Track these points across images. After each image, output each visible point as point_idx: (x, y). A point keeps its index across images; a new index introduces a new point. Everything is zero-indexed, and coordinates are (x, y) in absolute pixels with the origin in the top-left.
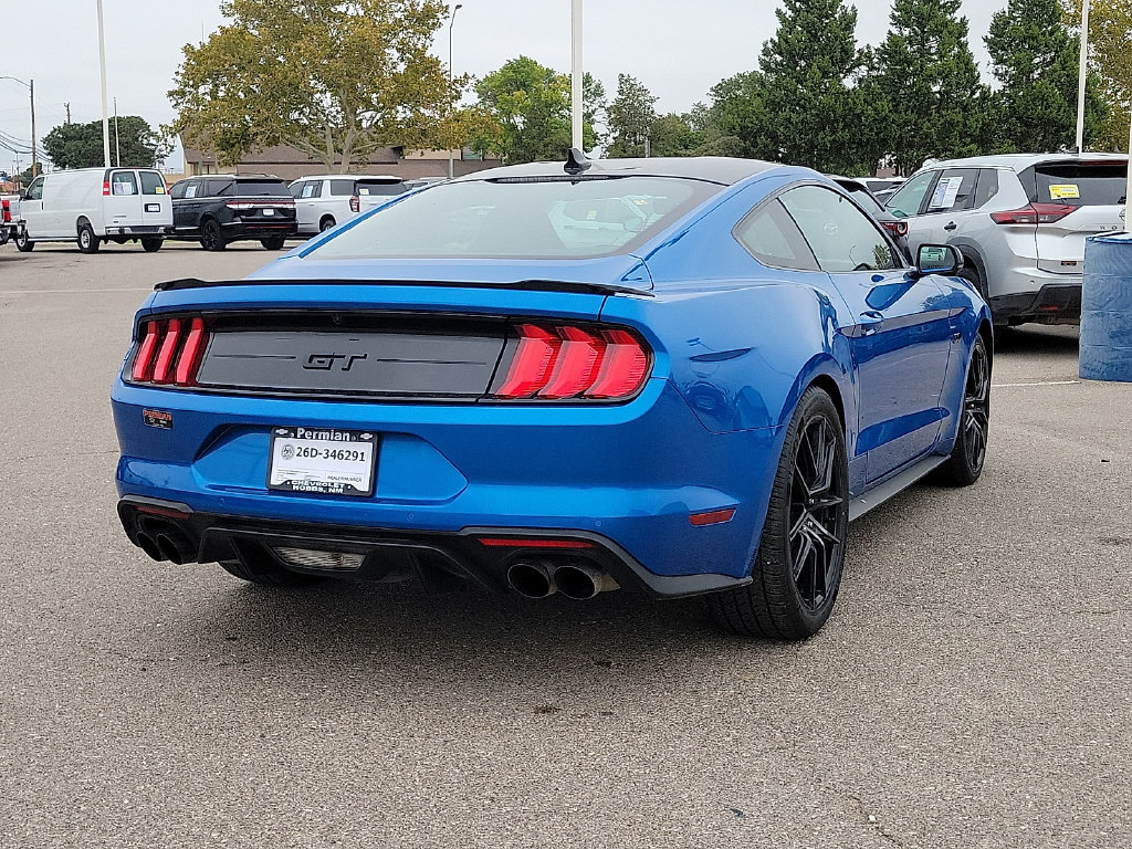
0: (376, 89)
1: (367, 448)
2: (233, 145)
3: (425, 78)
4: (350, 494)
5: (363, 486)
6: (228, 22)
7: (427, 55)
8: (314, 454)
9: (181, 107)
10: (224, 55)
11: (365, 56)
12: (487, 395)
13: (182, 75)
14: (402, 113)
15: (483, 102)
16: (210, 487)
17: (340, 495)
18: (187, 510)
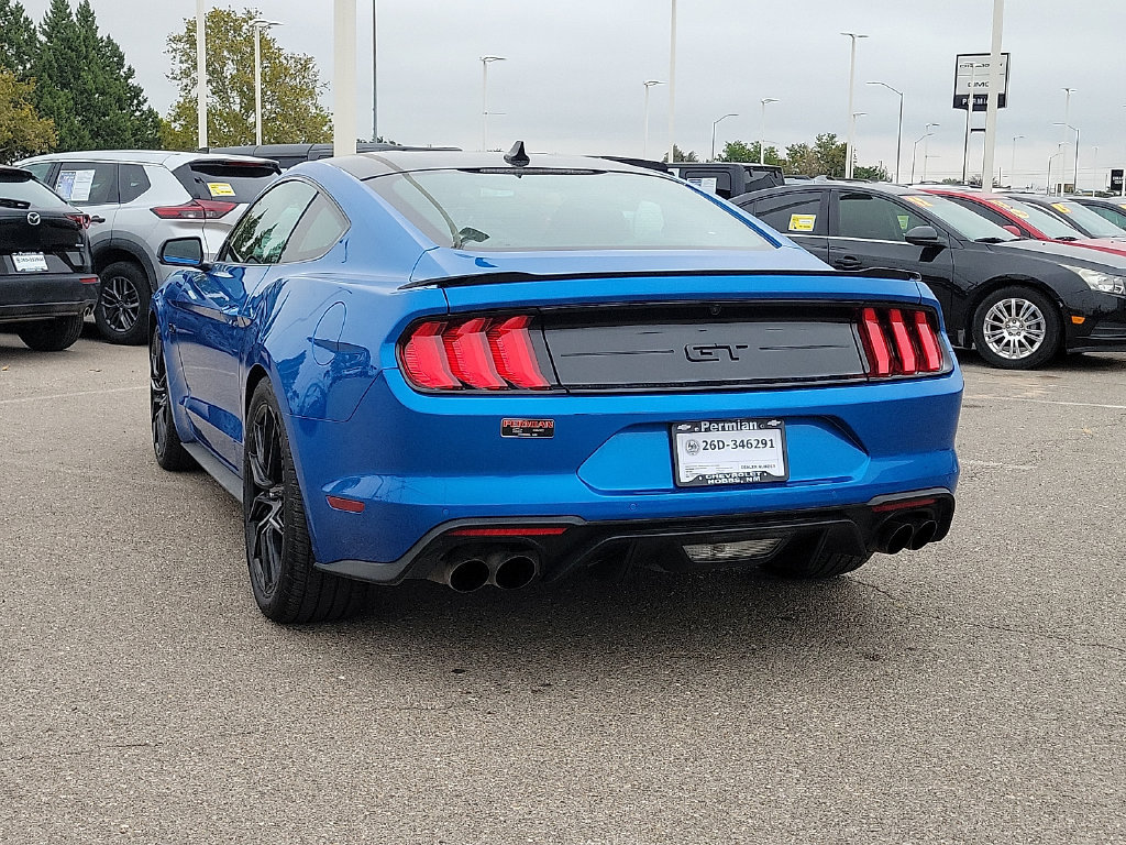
1: (775, 435)
4: (767, 481)
5: (778, 472)
8: (721, 445)
17: (757, 483)
18: (582, 523)
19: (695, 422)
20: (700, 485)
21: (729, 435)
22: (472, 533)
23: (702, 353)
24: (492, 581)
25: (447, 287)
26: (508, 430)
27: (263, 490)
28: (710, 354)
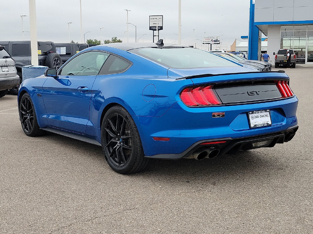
1: (268, 113)
5: (270, 123)
8: (258, 117)
17: (266, 126)
18: (231, 139)
19: (253, 111)
20: (255, 127)
21: (260, 114)
22: (207, 144)
23: (251, 93)
24: (207, 157)
25: (191, 78)
26: (214, 116)
27: (113, 138)
28: (253, 93)
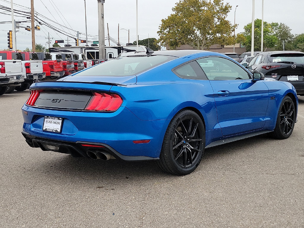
0: (211, 29)
1: (60, 121)
2: (173, 45)
3: (225, 26)
4: (56, 132)
5: (59, 131)
6: (174, 13)
7: (225, 20)
8: (51, 122)
9: (161, 35)
10: (171, 22)
11: (208, 21)
12: (84, 109)
13: (161, 27)
14: (218, 35)
15: (246, 31)
16: (34, 130)
18: (30, 135)
21: (53, 120)
